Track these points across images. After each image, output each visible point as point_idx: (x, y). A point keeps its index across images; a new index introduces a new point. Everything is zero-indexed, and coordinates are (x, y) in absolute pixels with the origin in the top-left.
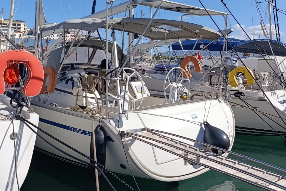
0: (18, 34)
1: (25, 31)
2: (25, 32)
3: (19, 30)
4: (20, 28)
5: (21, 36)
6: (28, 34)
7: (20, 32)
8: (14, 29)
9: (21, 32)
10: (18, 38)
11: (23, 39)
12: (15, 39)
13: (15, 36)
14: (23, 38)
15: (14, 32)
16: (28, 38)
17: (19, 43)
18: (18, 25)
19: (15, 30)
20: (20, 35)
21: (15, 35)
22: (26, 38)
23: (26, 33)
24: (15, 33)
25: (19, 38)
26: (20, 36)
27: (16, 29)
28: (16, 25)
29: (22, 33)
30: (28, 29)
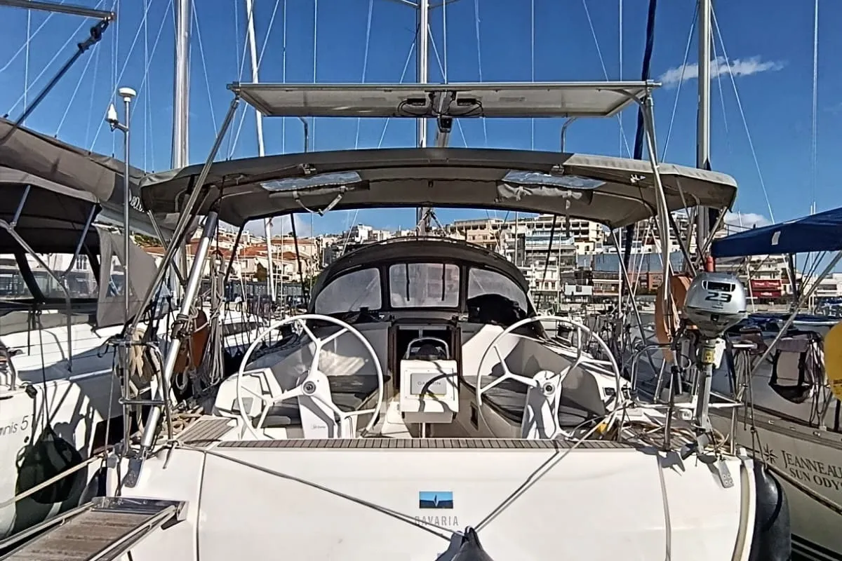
0: (583, 245)
1: (599, 237)
2: (598, 239)
3: (585, 236)
4: (587, 232)
5: (591, 248)
6: (605, 244)
7: (587, 240)
8: (575, 234)
9: (591, 240)
10: (584, 254)
11: (594, 255)
12: (575, 257)
13: (577, 251)
14: (594, 253)
15: (574, 240)
16: (605, 253)
17: (586, 265)
18: (583, 225)
19: (577, 236)
20: (588, 247)
21: (578, 247)
22: (602, 253)
23: (601, 241)
24: (576, 244)
25: (586, 253)
26: (588, 250)
27: (580, 234)
28: (580, 226)
29: (592, 242)
30: (606, 233)
